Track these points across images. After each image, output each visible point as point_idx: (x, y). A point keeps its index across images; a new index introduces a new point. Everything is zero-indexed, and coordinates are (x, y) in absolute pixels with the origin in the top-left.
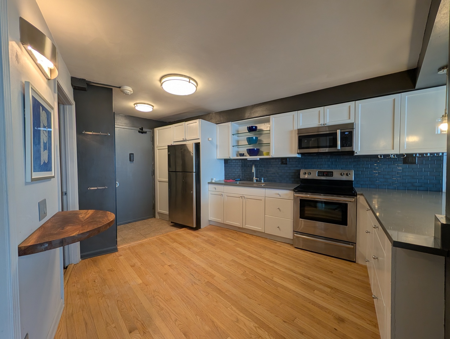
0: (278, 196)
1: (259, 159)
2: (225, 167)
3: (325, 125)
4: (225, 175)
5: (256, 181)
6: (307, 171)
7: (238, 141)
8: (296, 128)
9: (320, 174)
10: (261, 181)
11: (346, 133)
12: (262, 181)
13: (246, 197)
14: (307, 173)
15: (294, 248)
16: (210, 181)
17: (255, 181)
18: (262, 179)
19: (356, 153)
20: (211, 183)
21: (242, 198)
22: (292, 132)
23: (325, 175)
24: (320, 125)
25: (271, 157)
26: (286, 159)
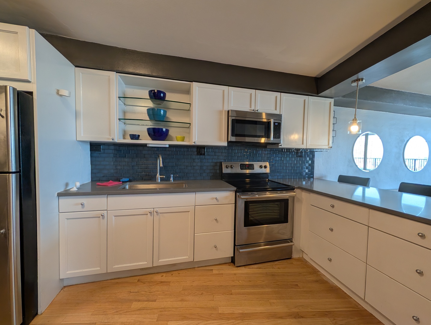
0: (215, 202)
1: (168, 146)
2: (91, 157)
3: (256, 112)
4: (92, 173)
5: (161, 180)
6: (229, 164)
7: (124, 113)
8: (226, 108)
9: (242, 167)
10: (170, 180)
11: (276, 124)
12: (172, 179)
13: (160, 210)
14: (230, 166)
15: (236, 268)
16: (61, 190)
17: (159, 181)
18: (170, 177)
19: (281, 145)
20: (66, 194)
21: (151, 215)
22: (221, 112)
23: (247, 168)
24: (251, 110)
25: (194, 144)
26: (203, 147)
